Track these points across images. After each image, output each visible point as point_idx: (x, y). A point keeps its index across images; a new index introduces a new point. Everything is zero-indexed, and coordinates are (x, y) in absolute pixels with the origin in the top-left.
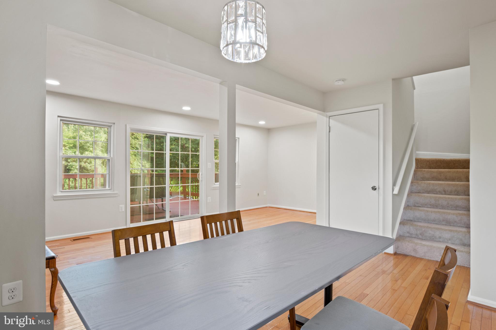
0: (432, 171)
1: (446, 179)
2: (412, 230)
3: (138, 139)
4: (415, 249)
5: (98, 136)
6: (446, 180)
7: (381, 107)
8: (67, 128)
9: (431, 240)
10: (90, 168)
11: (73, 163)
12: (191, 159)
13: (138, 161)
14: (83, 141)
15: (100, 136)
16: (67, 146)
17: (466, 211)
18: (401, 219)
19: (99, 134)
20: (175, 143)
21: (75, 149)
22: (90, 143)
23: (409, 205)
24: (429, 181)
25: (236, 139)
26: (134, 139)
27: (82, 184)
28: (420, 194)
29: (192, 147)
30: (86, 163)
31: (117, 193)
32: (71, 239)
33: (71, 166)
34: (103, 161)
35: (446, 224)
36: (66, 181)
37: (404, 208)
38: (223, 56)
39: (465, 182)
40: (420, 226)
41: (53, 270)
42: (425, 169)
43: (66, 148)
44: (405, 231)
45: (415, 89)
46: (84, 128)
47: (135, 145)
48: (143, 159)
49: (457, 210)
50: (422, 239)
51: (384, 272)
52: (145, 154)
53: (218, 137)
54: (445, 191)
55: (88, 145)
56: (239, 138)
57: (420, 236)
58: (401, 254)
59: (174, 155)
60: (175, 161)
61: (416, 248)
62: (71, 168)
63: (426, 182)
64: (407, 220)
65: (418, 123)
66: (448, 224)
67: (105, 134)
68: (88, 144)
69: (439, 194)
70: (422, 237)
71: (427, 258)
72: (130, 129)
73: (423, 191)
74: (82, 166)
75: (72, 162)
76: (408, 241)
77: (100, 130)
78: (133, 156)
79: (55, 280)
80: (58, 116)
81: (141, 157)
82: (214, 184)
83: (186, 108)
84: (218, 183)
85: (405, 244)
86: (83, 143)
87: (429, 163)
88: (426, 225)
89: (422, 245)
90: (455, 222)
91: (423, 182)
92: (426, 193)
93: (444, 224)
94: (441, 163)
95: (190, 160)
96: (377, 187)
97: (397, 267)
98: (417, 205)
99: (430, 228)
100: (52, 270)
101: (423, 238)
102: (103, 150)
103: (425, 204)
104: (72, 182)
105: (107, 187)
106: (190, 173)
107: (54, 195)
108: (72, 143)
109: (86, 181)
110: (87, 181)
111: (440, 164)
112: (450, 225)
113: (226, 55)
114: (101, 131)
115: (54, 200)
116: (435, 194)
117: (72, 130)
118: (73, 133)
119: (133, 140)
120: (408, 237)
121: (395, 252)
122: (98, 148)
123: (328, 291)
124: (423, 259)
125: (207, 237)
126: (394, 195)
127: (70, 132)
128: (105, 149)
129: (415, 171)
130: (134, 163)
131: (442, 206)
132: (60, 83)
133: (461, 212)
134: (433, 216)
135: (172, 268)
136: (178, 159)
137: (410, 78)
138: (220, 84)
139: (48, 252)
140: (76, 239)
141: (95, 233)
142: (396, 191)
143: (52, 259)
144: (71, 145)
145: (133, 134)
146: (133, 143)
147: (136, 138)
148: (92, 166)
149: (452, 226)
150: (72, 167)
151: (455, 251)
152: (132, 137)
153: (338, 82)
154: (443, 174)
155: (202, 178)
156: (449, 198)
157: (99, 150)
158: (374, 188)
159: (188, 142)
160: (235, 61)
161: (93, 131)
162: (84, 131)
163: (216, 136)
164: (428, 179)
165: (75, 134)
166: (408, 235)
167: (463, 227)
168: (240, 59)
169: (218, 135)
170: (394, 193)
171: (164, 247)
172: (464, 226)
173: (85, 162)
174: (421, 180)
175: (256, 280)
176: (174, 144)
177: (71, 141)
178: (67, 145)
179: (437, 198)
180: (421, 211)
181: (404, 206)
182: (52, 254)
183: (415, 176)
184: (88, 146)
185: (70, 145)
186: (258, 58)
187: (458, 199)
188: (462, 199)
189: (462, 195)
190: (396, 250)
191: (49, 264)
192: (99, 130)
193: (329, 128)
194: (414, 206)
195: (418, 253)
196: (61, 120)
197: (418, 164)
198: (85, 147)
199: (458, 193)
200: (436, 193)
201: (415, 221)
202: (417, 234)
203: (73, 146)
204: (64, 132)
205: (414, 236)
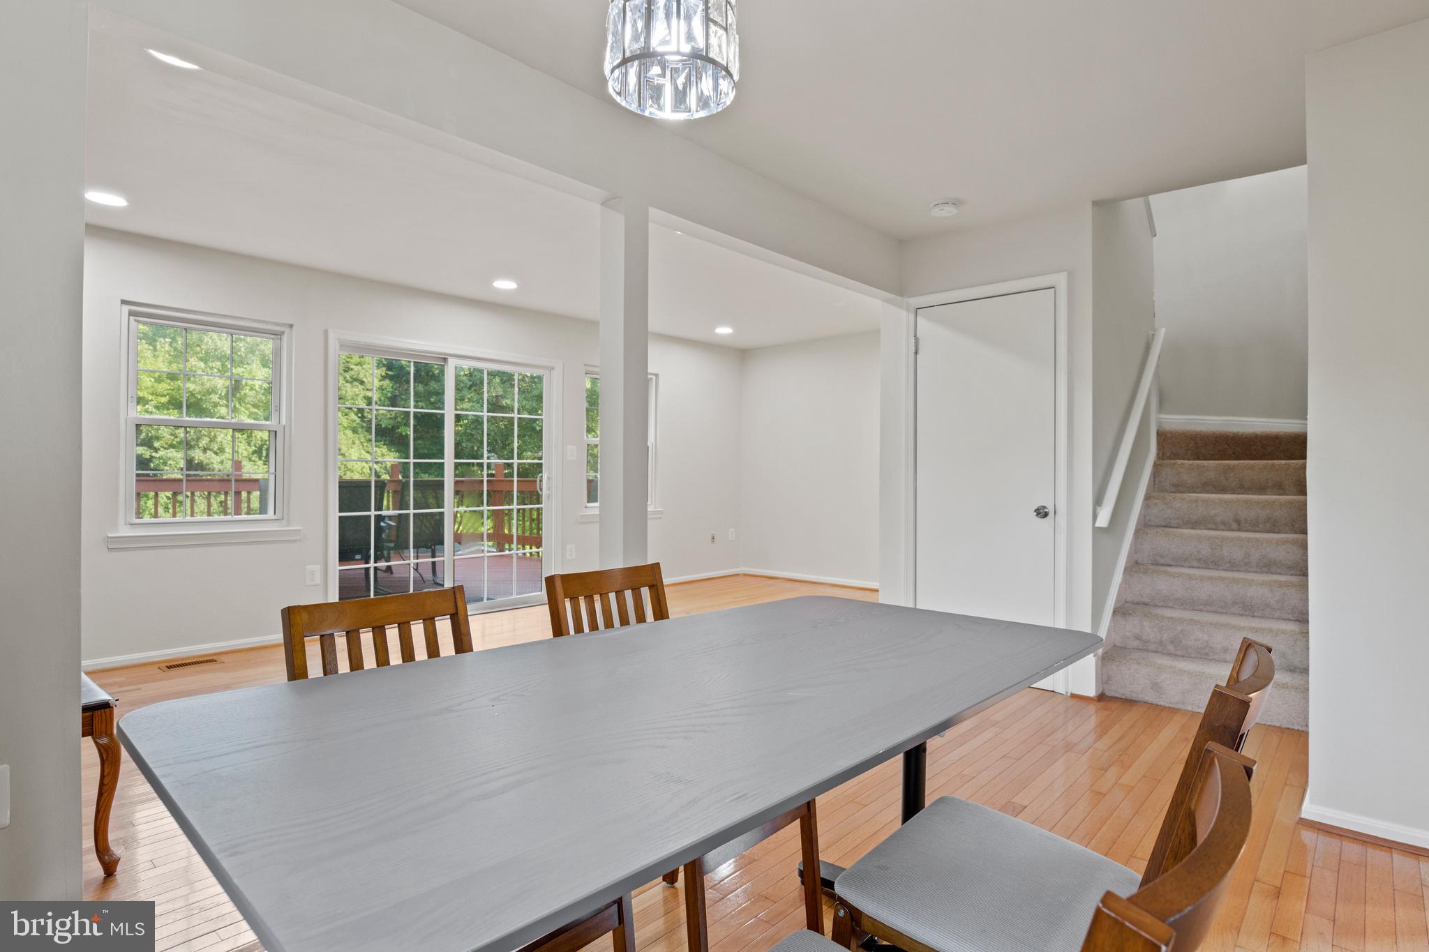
0: (1204, 467)
1: (1242, 488)
2: (1149, 631)
3: (362, 383)
4: (1156, 684)
5: (243, 372)
6: (1242, 491)
7: (1061, 280)
8: (151, 348)
9: (1201, 658)
10: (221, 467)
11: (169, 451)
12: (518, 443)
13: (363, 446)
14: (198, 388)
15: (251, 372)
16: (152, 400)
17: (1296, 575)
18: (1117, 601)
19: (245, 368)
20: (472, 395)
21: (173, 409)
22: (219, 392)
23: (1140, 560)
24: (1194, 492)
25: (649, 376)
26: (351, 383)
27: (197, 513)
28: (1171, 529)
29: (522, 407)
30: (208, 451)
31: (300, 530)
32: (160, 665)
33: (161, 461)
34: (257, 446)
35: (1241, 613)
36: (148, 505)
37: (1126, 569)
38: (611, 96)
39: (1294, 495)
40: (1172, 618)
41: (104, 741)
42: (1184, 459)
43: (148, 408)
44: (1127, 633)
45: (1155, 235)
46: (202, 350)
47: (353, 399)
48: (376, 441)
49: (1272, 573)
50: (1176, 655)
51: (1069, 747)
52: (383, 426)
53: (597, 370)
54: (1238, 522)
55: (215, 398)
56: (657, 375)
57: (1171, 648)
58: (1117, 698)
59: (468, 431)
60: (473, 447)
61: (1159, 681)
62: (162, 467)
63: (1185, 495)
64: (1133, 603)
65: (1163, 330)
66: (1247, 613)
67: (264, 366)
68: (212, 396)
69: (1223, 530)
70: (1177, 648)
71: (1189, 708)
72: (339, 342)
73: (1177, 521)
74: (196, 462)
75: (165, 449)
76: (1135, 661)
77: (251, 355)
78: (349, 433)
79: (110, 772)
80: (124, 302)
81: (371, 434)
82: (586, 507)
83: (505, 285)
84: (597, 504)
85: (1129, 669)
86: (200, 392)
87: (1196, 443)
88: (1187, 615)
89: (1175, 672)
90: (1268, 605)
91: (1178, 495)
92: (1187, 528)
93: (1236, 612)
94: (1227, 444)
95: (516, 445)
96: (1050, 509)
97: (1106, 733)
98: (1161, 561)
99: (1197, 622)
100: (101, 742)
101: (1179, 653)
102: (260, 413)
103: (1185, 557)
104: (165, 508)
105: (270, 514)
106: (515, 479)
107: (110, 535)
108: (165, 393)
109: (206, 504)
110: (209, 505)
111: (1226, 447)
112: (1253, 616)
113: (619, 94)
114: (253, 358)
115: (108, 548)
116: (1210, 529)
117: (167, 356)
118: (170, 363)
119: (348, 385)
120: (1137, 649)
121: (1100, 692)
122: (243, 409)
123: (915, 760)
124: (1178, 710)
125: (564, 631)
126: (1097, 531)
127: (161, 359)
128: (264, 410)
129: (1155, 465)
130: (350, 454)
131: (1230, 562)
132: (128, 201)
133: (1283, 578)
134: (1205, 591)
135: (460, 704)
136: (482, 443)
137: (1141, 200)
138: (603, 204)
139: (90, 690)
140: (175, 666)
141: (234, 648)
142: (1103, 521)
143: (103, 710)
144: (164, 400)
145: (348, 368)
146: (348, 394)
147: (356, 380)
148: (225, 462)
149: (1257, 617)
150: (165, 464)
151: (1270, 650)
152: (345, 378)
153: (941, 210)
154: (1232, 475)
155: (549, 489)
156: (1249, 539)
157: (248, 413)
158: (1042, 513)
159: (508, 393)
160: (647, 114)
161: (228, 359)
162: (201, 359)
163: (590, 369)
164: (1192, 489)
165: (174, 367)
166: (1136, 643)
167: (1289, 620)
168: (660, 108)
169: (597, 366)
170: (1096, 525)
171: (438, 655)
172: (1291, 618)
173: (205, 450)
174: (1171, 492)
175: (706, 732)
176: (469, 399)
177: (164, 387)
178: (150, 397)
179: (1216, 541)
180: (1173, 575)
181: (1126, 563)
182: (103, 696)
183: (1157, 480)
184: (214, 402)
185: (159, 398)
186: (712, 105)
187: (1274, 544)
188: (1285, 542)
189: (1286, 533)
190: (1103, 688)
191: (92, 725)
192: (246, 355)
193: (915, 343)
194: (1153, 564)
195: (1165, 693)
196: (131, 313)
197: (1163, 447)
198: (204, 406)
199: (1274, 525)
200: (1213, 526)
201: (1157, 606)
202: (1161, 642)
203: (169, 402)
204: (143, 361)
205: (1152, 647)
